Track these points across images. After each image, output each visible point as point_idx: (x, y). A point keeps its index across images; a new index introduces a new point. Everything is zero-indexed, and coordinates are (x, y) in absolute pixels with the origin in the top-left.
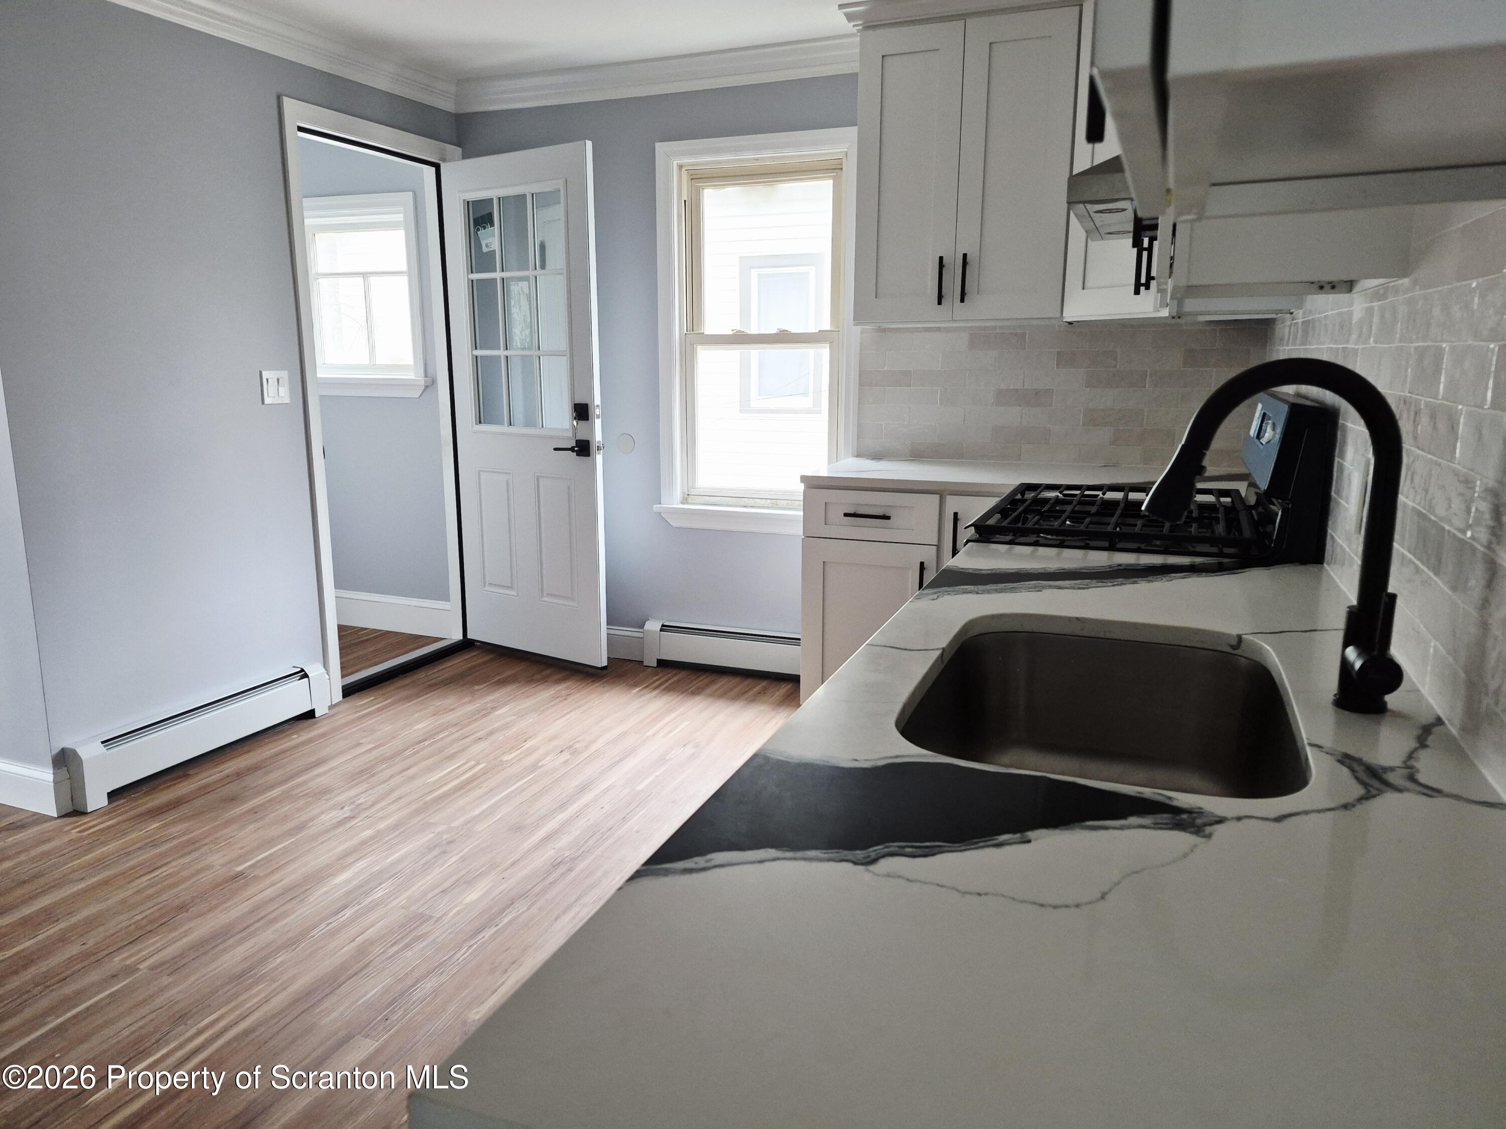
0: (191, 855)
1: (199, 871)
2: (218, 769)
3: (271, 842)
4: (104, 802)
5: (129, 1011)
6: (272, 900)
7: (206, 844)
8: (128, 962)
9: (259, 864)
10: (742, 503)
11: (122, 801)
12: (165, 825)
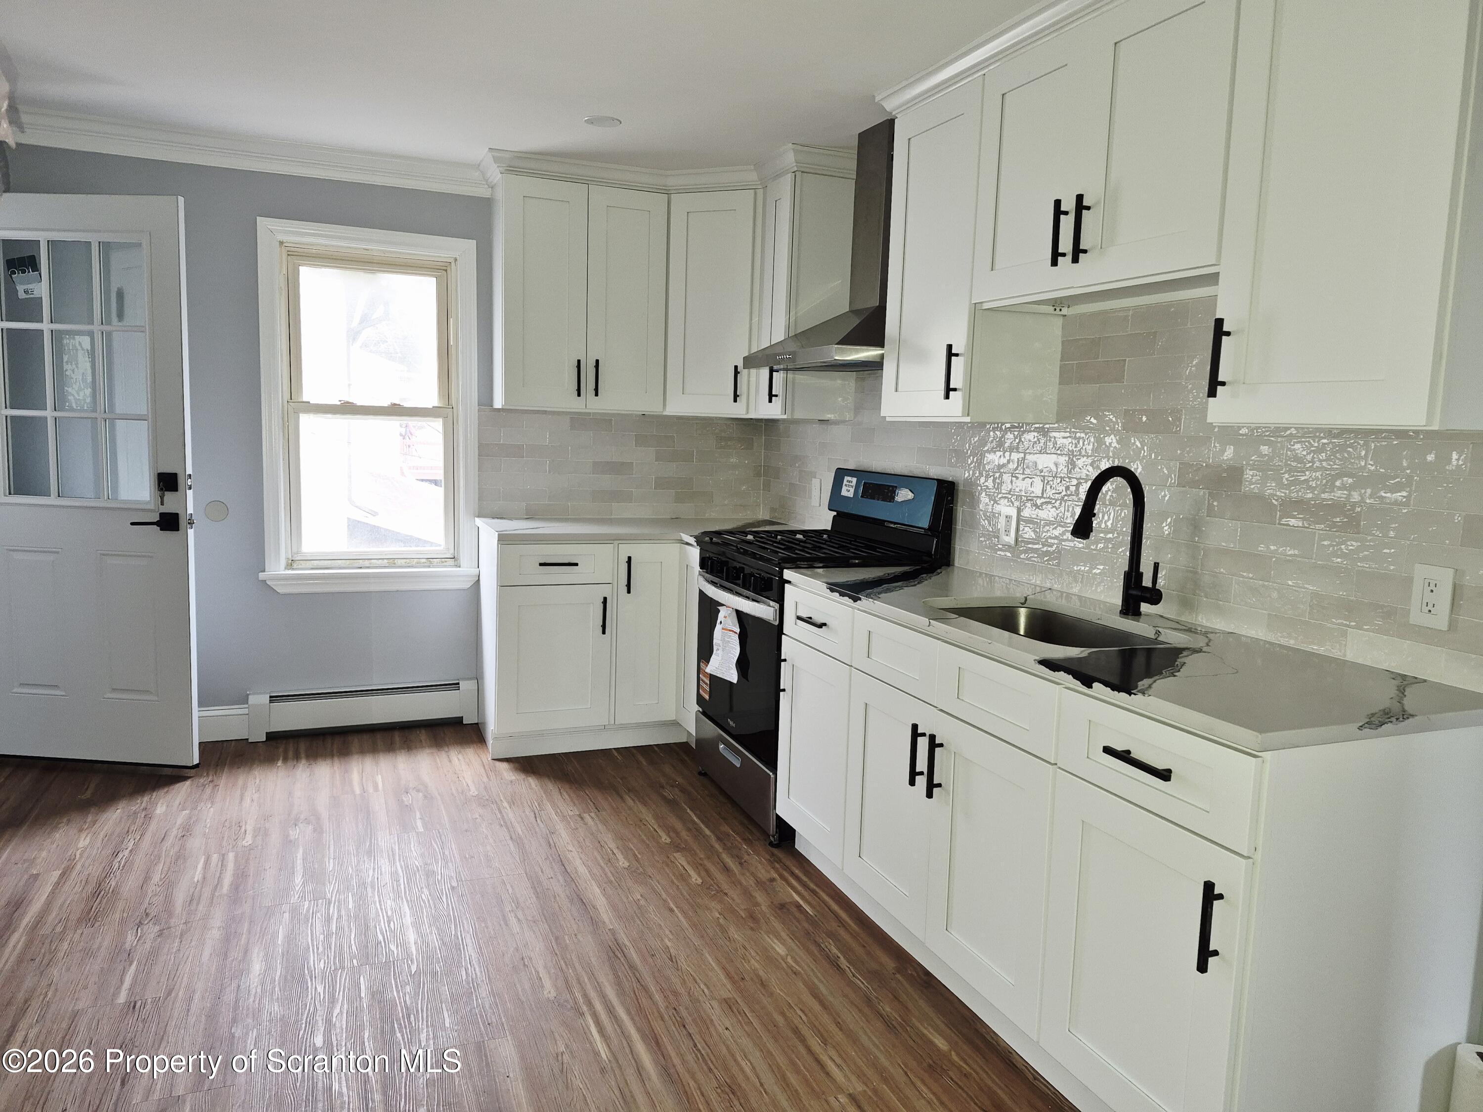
10: (357, 565)
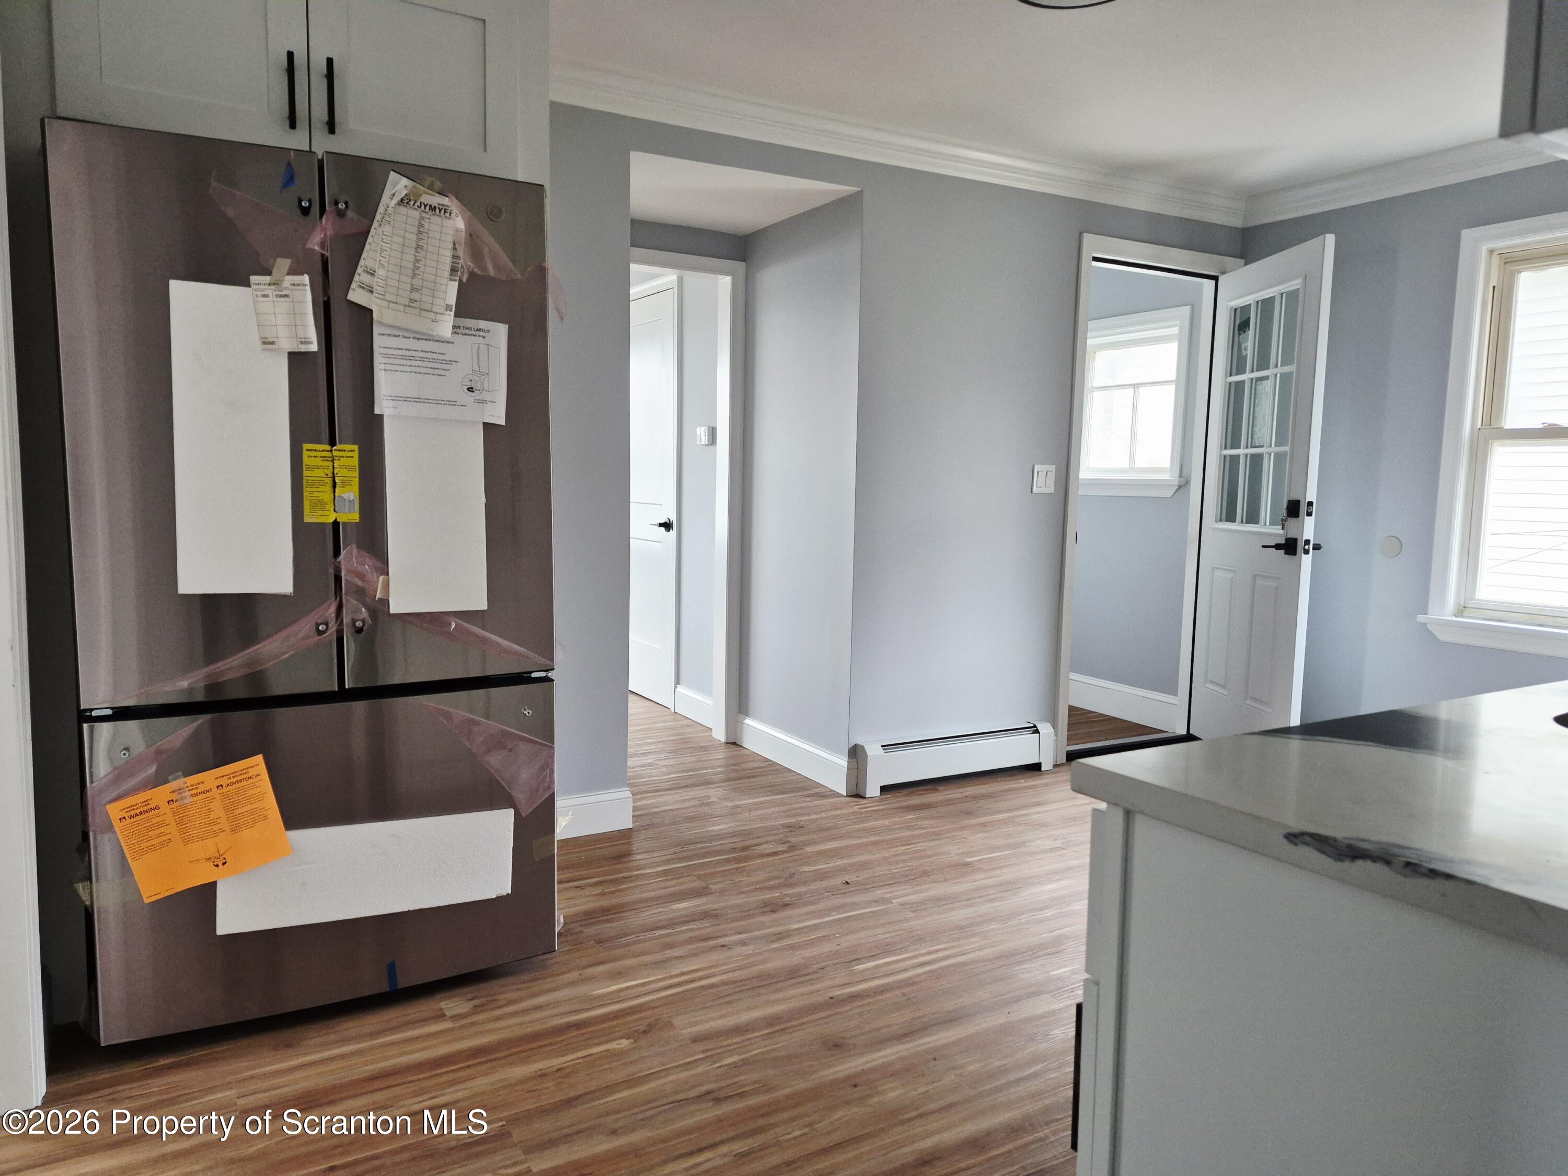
0: (934, 842)
1: (939, 854)
2: (960, 791)
3: (998, 848)
4: (877, 793)
5: (883, 925)
6: (991, 887)
7: (946, 838)
8: (885, 896)
9: (984, 861)
10: (1537, 621)
11: (889, 796)
12: (917, 818)
